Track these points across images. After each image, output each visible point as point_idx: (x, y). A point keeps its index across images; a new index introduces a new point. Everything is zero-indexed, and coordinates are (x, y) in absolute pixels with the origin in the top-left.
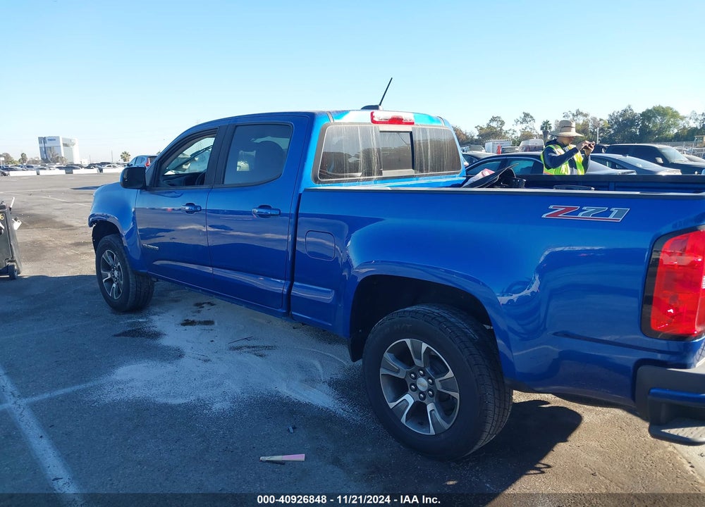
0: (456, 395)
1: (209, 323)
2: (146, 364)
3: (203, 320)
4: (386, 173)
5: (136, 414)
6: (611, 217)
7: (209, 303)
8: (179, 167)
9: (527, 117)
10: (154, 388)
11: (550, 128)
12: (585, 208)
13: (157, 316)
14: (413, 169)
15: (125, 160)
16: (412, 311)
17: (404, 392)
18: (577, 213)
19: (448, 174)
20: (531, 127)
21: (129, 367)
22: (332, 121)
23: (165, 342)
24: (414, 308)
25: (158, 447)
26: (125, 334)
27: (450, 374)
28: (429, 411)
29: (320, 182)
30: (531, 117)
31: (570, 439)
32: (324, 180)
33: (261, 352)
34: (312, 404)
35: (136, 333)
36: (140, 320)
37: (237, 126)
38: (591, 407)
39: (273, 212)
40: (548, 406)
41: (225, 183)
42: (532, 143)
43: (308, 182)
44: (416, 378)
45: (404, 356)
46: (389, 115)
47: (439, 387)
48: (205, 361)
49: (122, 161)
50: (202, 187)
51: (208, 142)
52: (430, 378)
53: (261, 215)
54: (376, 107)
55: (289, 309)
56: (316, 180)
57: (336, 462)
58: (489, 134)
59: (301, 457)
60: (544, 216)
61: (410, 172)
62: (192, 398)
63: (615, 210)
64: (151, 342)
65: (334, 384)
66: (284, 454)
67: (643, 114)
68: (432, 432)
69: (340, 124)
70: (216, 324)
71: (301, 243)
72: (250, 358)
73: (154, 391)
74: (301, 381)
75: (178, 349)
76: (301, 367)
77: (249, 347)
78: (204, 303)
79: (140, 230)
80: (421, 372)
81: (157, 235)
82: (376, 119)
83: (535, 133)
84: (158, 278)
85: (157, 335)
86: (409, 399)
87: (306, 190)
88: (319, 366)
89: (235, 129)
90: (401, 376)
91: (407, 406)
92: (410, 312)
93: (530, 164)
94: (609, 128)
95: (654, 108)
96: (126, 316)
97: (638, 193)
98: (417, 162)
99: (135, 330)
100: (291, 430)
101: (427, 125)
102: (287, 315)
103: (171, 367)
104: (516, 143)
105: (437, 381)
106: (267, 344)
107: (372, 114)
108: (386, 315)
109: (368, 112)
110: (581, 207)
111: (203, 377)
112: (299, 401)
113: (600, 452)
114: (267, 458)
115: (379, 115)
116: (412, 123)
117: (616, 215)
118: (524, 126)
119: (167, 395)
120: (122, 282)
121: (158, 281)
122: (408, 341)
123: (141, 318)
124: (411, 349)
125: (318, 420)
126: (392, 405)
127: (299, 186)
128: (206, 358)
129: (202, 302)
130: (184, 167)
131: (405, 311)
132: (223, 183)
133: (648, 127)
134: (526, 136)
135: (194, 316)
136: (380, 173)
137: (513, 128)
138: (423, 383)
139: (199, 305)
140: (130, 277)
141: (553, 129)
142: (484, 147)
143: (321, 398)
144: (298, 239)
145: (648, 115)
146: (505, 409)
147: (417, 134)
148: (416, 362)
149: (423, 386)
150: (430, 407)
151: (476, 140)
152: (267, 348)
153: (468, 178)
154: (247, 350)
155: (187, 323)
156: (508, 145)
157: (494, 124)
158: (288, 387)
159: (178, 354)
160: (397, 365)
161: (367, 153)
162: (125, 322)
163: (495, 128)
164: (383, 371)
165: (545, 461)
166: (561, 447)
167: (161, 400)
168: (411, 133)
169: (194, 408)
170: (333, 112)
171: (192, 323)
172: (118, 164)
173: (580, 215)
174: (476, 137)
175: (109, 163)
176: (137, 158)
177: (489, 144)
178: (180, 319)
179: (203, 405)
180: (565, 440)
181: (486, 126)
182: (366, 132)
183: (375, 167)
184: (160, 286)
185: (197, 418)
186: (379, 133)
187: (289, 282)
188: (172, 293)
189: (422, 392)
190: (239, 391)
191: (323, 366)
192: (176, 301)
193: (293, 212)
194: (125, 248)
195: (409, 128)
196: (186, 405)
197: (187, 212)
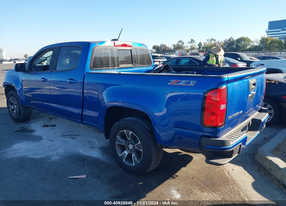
0: (142, 150)
1: (54, 126)
2: (26, 143)
3: (52, 125)
4: (121, 66)
5: (20, 163)
6: (190, 84)
7: (55, 118)
8: (40, 63)
9: (192, 41)
10: (29, 152)
11: (202, 45)
12: (182, 81)
13: (33, 123)
14: (132, 64)
15: (26, 58)
16: (127, 120)
17: (125, 150)
18: (179, 83)
19: (147, 66)
20: (194, 45)
21: (19, 144)
22: (97, 45)
23: (35, 134)
24: (127, 119)
25: (28, 175)
26: (19, 131)
27: (139, 143)
28: (133, 157)
29: (93, 70)
30: (194, 41)
31: (187, 166)
32: (95, 69)
33: (73, 137)
34: (91, 156)
35: (24, 130)
36: (26, 125)
37: (61, 47)
38: (197, 154)
39: (74, 81)
40: (181, 154)
41: (57, 70)
42: (194, 51)
43: (88, 69)
44: (128, 145)
45: (124, 137)
46: (122, 43)
47: (136, 147)
48: (51, 141)
49: (24, 58)
50: (48, 71)
51: (50, 53)
52: (133, 144)
53: (70, 83)
54: (116, 40)
55: (82, 120)
56: (91, 69)
57: (98, 177)
58: (178, 47)
59: (84, 176)
60: (169, 84)
61: (131, 65)
62: (44, 155)
63: (192, 82)
64: (29, 134)
65: (101, 149)
66: (78, 175)
67: (237, 40)
68: (134, 165)
69: (101, 46)
70: (57, 126)
71: (86, 93)
72: (69, 140)
73: (29, 153)
74: (88, 148)
75: (40, 137)
76: (89, 142)
77: (69, 135)
78: (52, 118)
79: (24, 89)
80: (130, 142)
81: (35, 90)
82: (116, 45)
83: (196, 47)
84: (33, 109)
85: (32, 131)
86: (126, 153)
87: (87, 73)
88: (96, 142)
89: (60, 48)
90: (123, 144)
91: (126, 155)
92: (126, 120)
93: (188, 61)
94: (224, 45)
95: (241, 38)
96: (20, 124)
97: (200, 75)
98: (134, 61)
99: (23, 129)
100: (82, 166)
101: (137, 47)
102: (82, 122)
103: (36, 144)
104: (188, 51)
105: (135, 145)
106: (77, 134)
107: (114, 42)
108: (118, 121)
109: (113, 42)
110: (181, 80)
111: (49, 147)
112: (87, 155)
113: (197, 170)
114: (71, 177)
115: (117, 43)
116: (131, 46)
117: (192, 83)
118: (191, 44)
119: (34, 154)
120: (18, 110)
121: (32, 109)
122: (125, 131)
123: (26, 124)
124: (126, 134)
125: (93, 162)
126: (120, 155)
127: (84, 71)
128: (51, 140)
129: (52, 117)
130: (43, 63)
131: (123, 120)
132: (56, 70)
133: (239, 45)
134: (192, 48)
135: (48, 123)
136: (118, 66)
137: (187, 45)
138: (131, 147)
139: (51, 119)
140: (21, 107)
141: (203, 46)
142: (175, 53)
143: (95, 154)
144: (84, 91)
145: (239, 41)
146: (160, 155)
147: (133, 51)
148: (128, 138)
149: (131, 148)
150: (133, 156)
151: (173, 50)
152: (76, 135)
153: (154, 68)
154: (68, 136)
155: (45, 126)
156: (184, 52)
157: (180, 44)
158: (83, 150)
159: (40, 138)
160: (121, 140)
161: (113, 58)
162: (19, 126)
163: (180, 45)
164: (116, 143)
165: (176, 174)
166: (183, 169)
167: (31, 157)
168: (131, 50)
169: (44, 159)
170: (98, 42)
171: (47, 126)
172: (22, 59)
173: (180, 83)
174: (172, 49)
175: (18, 59)
176: (30, 57)
177: (177, 52)
178: (42, 124)
179: (48, 158)
180: (185, 166)
181: (176, 44)
182: (112, 50)
183: (116, 64)
184: (34, 111)
185: (45, 163)
186: (117, 50)
187: (82, 109)
188: (40, 114)
189: (130, 150)
190: (63, 152)
191: (98, 142)
192: (42, 117)
193: (82, 81)
194: (18, 96)
195: (130, 48)
196: (41, 158)
197: (42, 81)
